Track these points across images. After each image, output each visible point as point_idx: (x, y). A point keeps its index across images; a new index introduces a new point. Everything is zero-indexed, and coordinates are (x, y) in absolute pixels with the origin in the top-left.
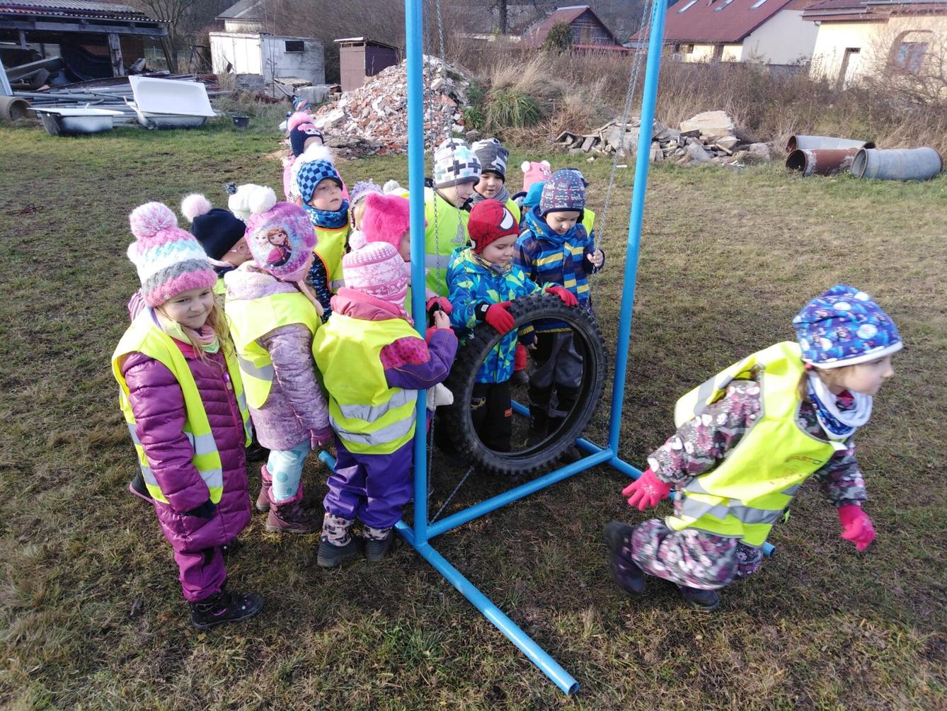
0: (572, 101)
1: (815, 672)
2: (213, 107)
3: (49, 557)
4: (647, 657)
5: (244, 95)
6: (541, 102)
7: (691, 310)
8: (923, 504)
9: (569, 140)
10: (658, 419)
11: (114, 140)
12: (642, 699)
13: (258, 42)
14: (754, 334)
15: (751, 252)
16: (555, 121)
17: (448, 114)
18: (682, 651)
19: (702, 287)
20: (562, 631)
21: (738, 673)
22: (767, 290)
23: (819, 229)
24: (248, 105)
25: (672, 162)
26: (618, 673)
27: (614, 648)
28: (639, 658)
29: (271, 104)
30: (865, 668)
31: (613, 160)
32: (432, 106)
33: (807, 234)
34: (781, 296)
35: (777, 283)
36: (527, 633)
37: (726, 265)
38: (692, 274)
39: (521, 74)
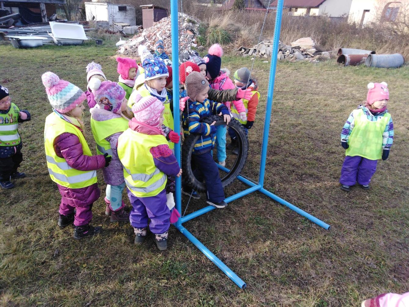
0: (244, 33)
1: (346, 278)
2: (87, 36)
3: (18, 232)
4: (276, 272)
5: (100, 30)
6: (231, 33)
7: (295, 124)
8: (393, 207)
9: (243, 50)
10: (281, 172)
11: (43, 50)
12: (273, 290)
13: (106, 6)
14: (322, 135)
15: (321, 99)
16: (237, 42)
17: (190, 39)
18: (290, 270)
19: (300, 115)
20: (239, 262)
21: (314, 279)
22: (328, 116)
23: (351, 89)
24: (102, 35)
25: (288, 60)
26: (263, 279)
27: (261, 269)
28: (272, 273)
29: (112, 34)
30: (367, 276)
31: (262, 59)
32: (183, 35)
33: (346, 91)
34: (334, 119)
35: (332, 113)
36: (224, 263)
37: (311, 105)
38: (296, 109)
39: (222, 21)
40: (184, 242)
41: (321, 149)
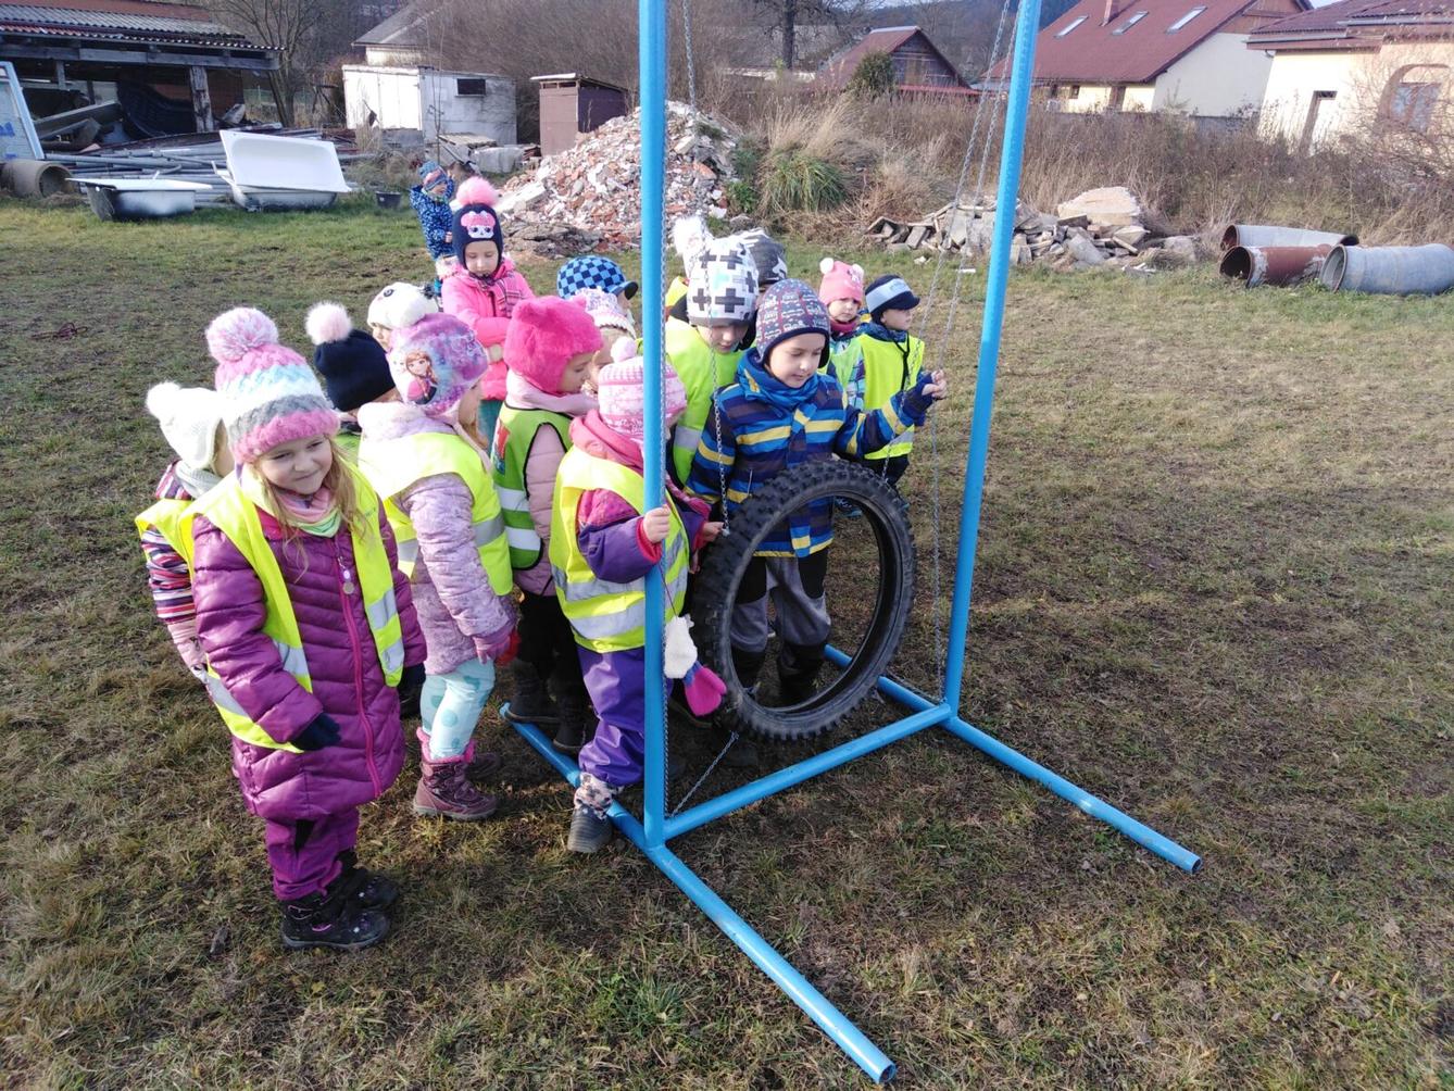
0: (892, 170)
1: (1261, 1053)
2: (347, 178)
3: (87, 862)
4: (1001, 1026)
5: (393, 160)
6: (846, 172)
7: (1073, 492)
8: (1430, 794)
9: (888, 230)
10: (1021, 658)
11: (196, 228)
13: (416, 80)
14: (1169, 529)
15: (1166, 402)
16: (867, 202)
17: (704, 190)
18: (1056, 1016)
19: (1089, 456)
20: (870, 985)
21: (1142, 1054)
22: (1190, 462)
23: (1271, 368)
24: (400, 176)
25: (1046, 264)
26: (957, 1050)
27: (950, 1012)
28: (988, 1027)
30: (1340, 1048)
31: (954, 261)
32: (678, 178)
33: (1251, 376)
34: (1212, 472)
35: (1205, 452)
36: (816, 987)
37: (1127, 423)
38: (1074, 437)
39: (813, 128)
40: (674, 908)
41: (1164, 580)
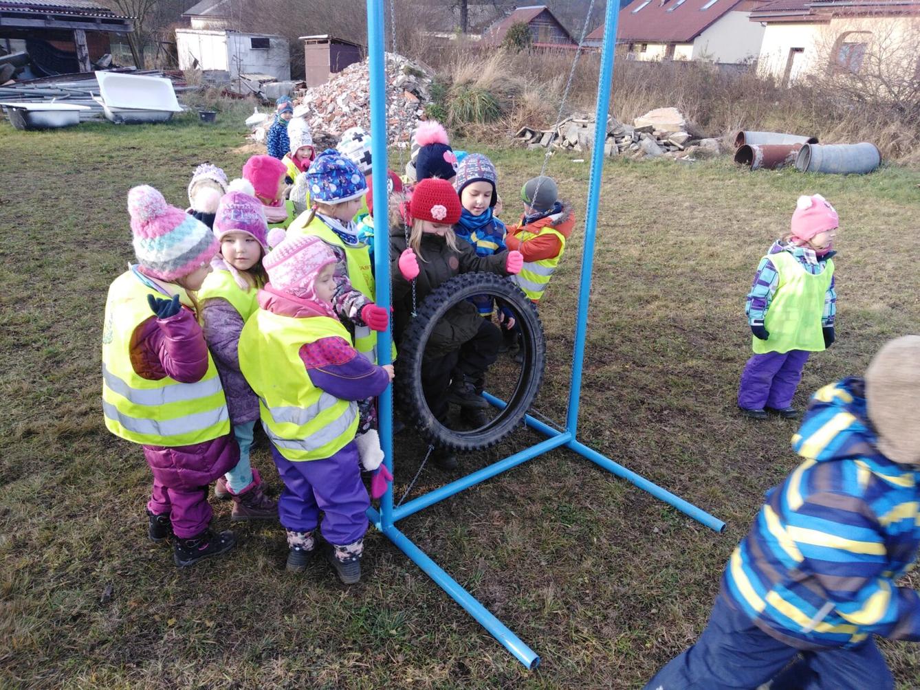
0: (531, 97)
2: (180, 102)
3: (18, 546)
4: (605, 630)
5: (210, 90)
6: (501, 99)
7: (646, 298)
9: (528, 135)
10: (615, 403)
11: (80, 135)
13: (224, 38)
14: (705, 321)
15: (702, 242)
16: (515, 117)
17: (411, 110)
18: (639, 624)
19: (655, 276)
20: (524, 608)
22: (717, 279)
23: (766, 220)
24: (215, 101)
25: (627, 157)
26: (578, 647)
27: (573, 623)
28: (597, 632)
29: (237, 100)
31: (570, 155)
32: (395, 102)
33: (754, 226)
34: (730, 285)
35: (726, 273)
36: (490, 611)
37: (678, 255)
38: (646, 264)
39: (482, 71)
40: (400, 565)
41: (702, 352)
